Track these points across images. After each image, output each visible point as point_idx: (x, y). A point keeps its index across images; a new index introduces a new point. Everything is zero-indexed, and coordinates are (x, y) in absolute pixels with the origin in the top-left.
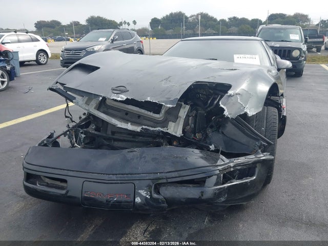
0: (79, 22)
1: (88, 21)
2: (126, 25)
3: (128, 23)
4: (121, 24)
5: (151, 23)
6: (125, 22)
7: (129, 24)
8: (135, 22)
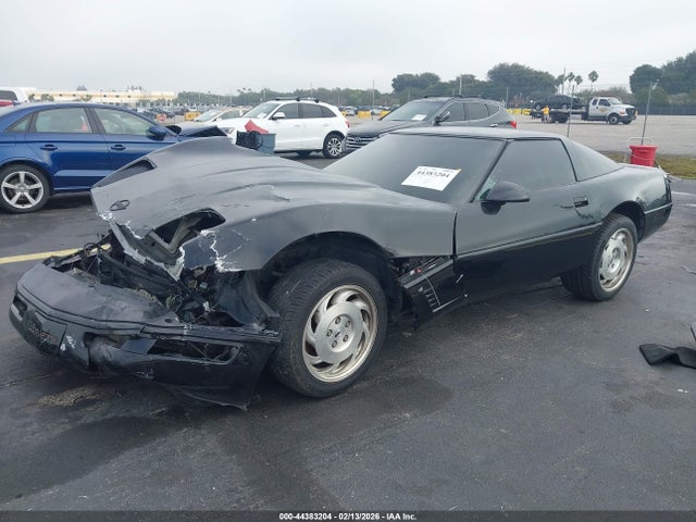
0: (472, 77)
1: (492, 73)
2: (574, 83)
3: (579, 77)
4: (561, 80)
5: (632, 78)
6: (571, 76)
7: (579, 80)
8: (593, 76)
